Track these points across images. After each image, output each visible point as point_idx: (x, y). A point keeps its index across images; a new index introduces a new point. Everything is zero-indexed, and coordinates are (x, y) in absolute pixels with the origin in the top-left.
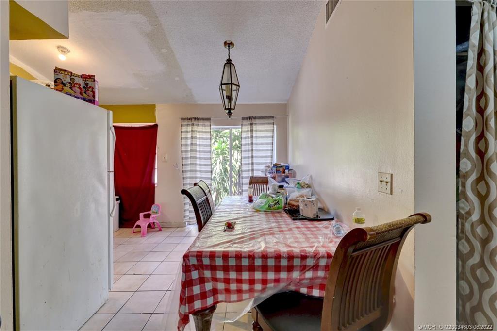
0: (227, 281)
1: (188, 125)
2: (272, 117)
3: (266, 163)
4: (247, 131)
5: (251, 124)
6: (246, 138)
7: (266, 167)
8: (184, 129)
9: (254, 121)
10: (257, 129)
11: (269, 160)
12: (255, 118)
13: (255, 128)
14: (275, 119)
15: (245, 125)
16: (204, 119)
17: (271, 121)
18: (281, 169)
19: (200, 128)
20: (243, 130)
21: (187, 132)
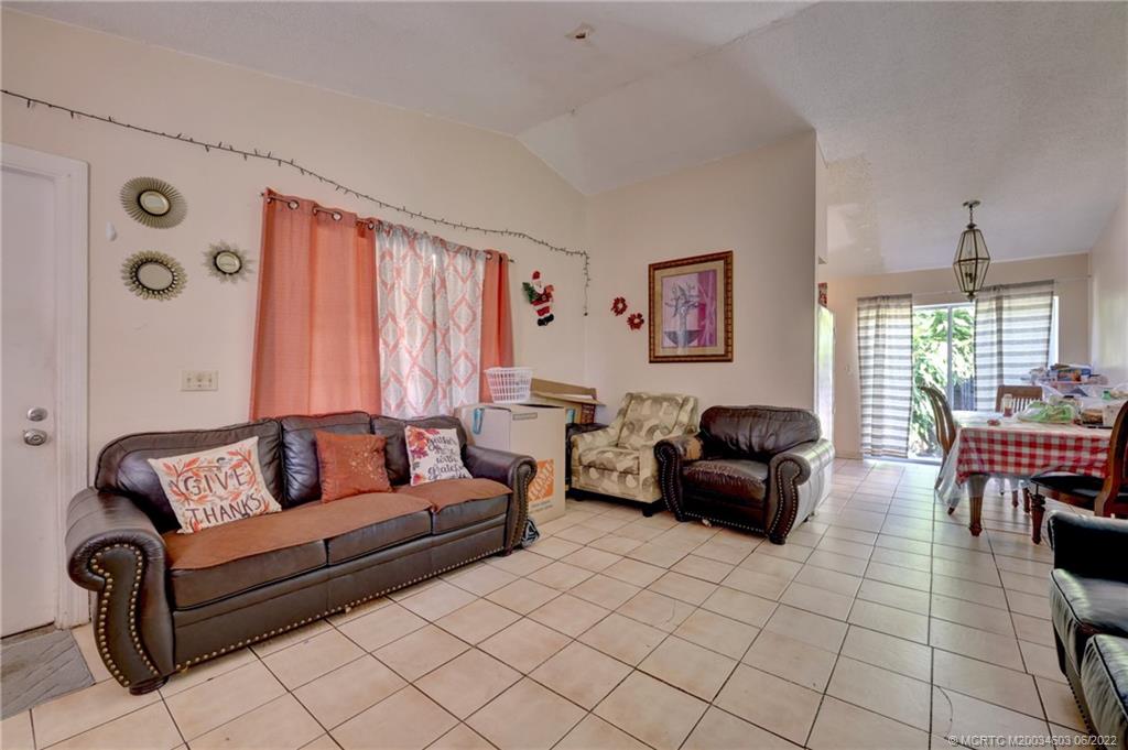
0: (1005, 454)
1: (869, 308)
2: (1051, 282)
3: (1032, 364)
4: (989, 311)
5: (999, 299)
6: (985, 322)
7: (1035, 370)
8: (863, 314)
9: (1004, 293)
10: (1012, 305)
11: (1041, 359)
12: (1007, 287)
13: (1006, 303)
14: (1055, 285)
15: (984, 301)
16: (898, 297)
17: (1046, 289)
18: (1071, 375)
19: (892, 312)
20: (979, 308)
21: (867, 318)
